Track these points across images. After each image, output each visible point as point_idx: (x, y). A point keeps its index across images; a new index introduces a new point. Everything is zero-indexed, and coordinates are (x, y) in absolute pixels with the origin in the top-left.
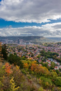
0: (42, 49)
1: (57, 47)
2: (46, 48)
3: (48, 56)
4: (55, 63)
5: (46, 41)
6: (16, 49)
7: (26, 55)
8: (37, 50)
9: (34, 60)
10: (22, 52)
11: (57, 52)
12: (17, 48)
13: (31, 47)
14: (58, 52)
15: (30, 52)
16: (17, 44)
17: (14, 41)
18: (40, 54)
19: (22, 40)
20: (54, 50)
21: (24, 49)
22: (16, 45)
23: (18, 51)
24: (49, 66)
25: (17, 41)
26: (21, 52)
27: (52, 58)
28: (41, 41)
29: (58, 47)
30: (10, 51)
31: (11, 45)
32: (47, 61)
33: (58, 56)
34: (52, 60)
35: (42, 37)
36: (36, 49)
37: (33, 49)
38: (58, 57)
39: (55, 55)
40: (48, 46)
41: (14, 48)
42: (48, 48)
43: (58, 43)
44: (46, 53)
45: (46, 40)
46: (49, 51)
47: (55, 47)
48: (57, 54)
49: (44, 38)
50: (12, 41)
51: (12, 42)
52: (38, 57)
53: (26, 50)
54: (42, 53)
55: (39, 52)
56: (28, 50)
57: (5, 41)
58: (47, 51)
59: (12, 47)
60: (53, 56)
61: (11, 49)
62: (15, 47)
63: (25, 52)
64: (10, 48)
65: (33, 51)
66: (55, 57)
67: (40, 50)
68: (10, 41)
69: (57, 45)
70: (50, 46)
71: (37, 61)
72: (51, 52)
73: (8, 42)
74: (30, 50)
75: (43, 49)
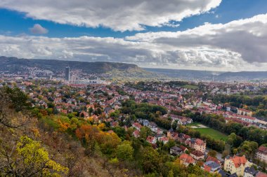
0: (128, 97)
1: (166, 93)
2: (138, 94)
3: (140, 112)
4: (153, 130)
5: (142, 76)
6: (57, 94)
7: (82, 109)
8: (115, 100)
9: (100, 121)
10: (73, 103)
11: (164, 104)
12: (61, 92)
13: (100, 91)
14: (167, 104)
15: (96, 102)
16: (63, 81)
17: (54, 72)
18: (121, 107)
19: (78, 71)
20: (158, 99)
21: (79, 95)
22: (60, 83)
23: (60, 99)
24: (136, 136)
25: (64, 74)
26: (70, 102)
27: (148, 118)
28: (130, 76)
29: (170, 93)
30: (37, 99)
31: (46, 83)
32: (134, 126)
33: (163, 114)
34: (146, 123)
35: (134, 66)
36: (113, 95)
37: (106, 95)
38: (164, 116)
39: (157, 112)
40: (144, 90)
41: (50, 92)
42: (144, 95)
43: (171, 82)
44: (136, 107)
45: (144, 74)
46: (145, 101)
47: (162, 92)
48: (162, 108)
49: (138, 68)
50: (48, 72)
51: (50, 74)
52: (113, 116)
53: (85, 97)
54: (125, 107)
55: (119, 103)
56: (90, 99)
57: (28, 71)
58: (138, 103)
59: (47, 87)
60: (152, 114)
61: (41, 93)
62: (56, 88)
63: (82, 101)
64: (39, 92)
65: (102, 101)
66: (157, 116)
67: (122, 98)
68: (42, 74)
69: (168, 88)
70: (150, 89)
71: (108, 125)
72: (150, 104)
73: (37, 76)
74: (95, 97)
75: (131, 96)
